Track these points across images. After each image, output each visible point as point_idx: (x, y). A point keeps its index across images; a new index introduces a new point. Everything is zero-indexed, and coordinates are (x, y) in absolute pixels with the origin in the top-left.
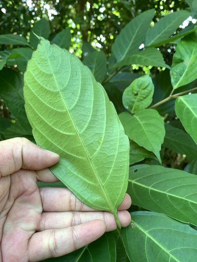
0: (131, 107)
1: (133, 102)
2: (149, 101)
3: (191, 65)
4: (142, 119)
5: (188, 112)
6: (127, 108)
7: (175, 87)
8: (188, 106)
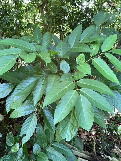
0: (79, 63)
1: (80, 62)
2: (84, 61)
3: (95, 50)
4: (84, 66)
5: (96, 63)
6: (78, 63)
7: (91, 56)
8: (95, 61)
